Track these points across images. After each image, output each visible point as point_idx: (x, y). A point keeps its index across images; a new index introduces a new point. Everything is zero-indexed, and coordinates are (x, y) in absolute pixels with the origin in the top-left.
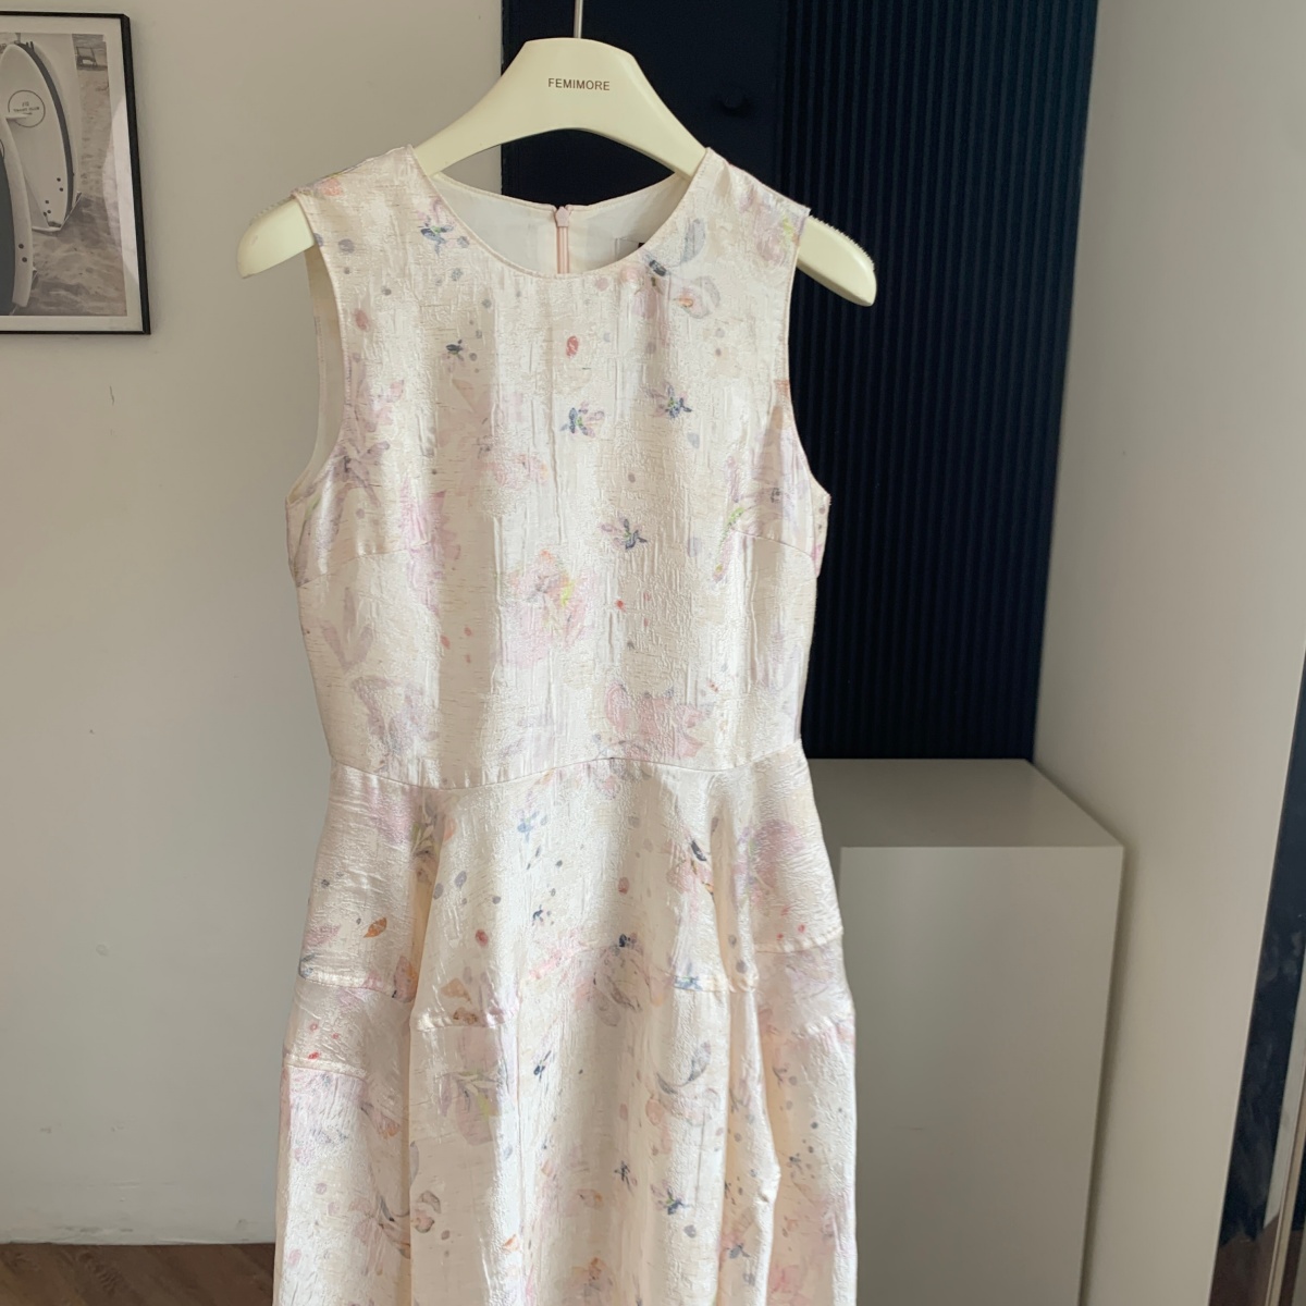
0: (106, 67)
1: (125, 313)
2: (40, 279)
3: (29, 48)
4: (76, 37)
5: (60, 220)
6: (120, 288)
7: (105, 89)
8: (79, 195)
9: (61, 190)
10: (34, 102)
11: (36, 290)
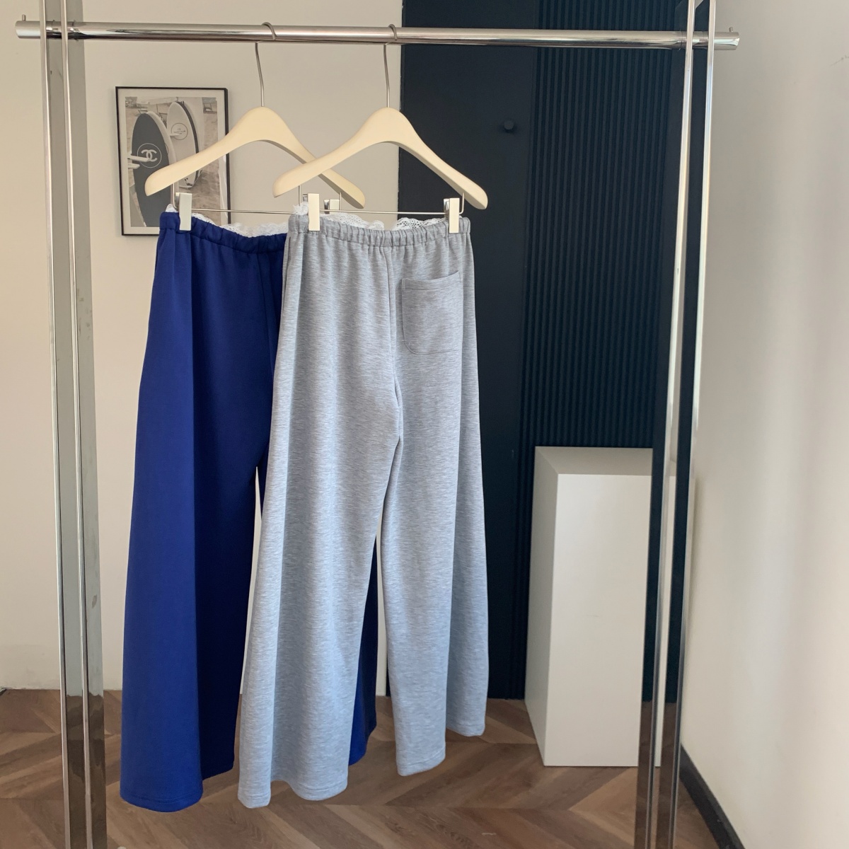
0: (216, 112)
3: (182, 104)
4: (203, 99)
5: (192, 183)
7: (216, 122)
8: (201, 171)
10: (183, 128)
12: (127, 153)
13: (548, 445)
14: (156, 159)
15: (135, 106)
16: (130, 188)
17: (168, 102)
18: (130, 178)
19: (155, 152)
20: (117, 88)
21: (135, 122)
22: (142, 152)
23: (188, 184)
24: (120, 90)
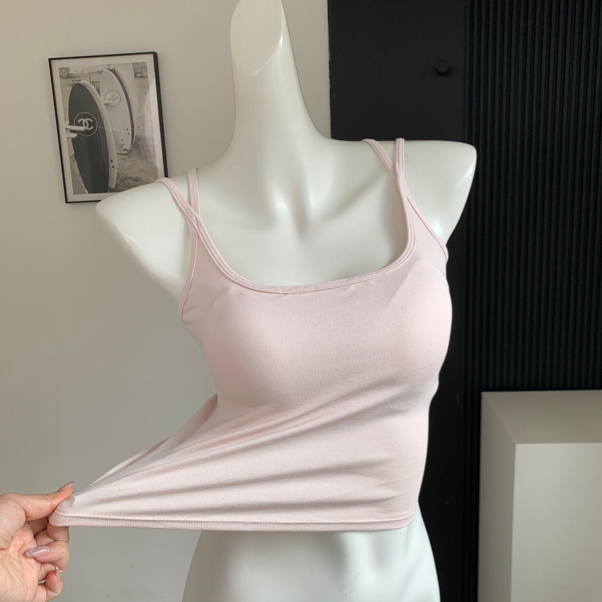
0: (147, 76)
2: (120, 175)
3: (113, 71)
4: (133, 63)
5: (129, 148)
7: (147, 87)
8: (136, 136)
9: (129, 134)
11: (119, 181)
12: (64, 124)
13: (494, 389)
14: (92, 127)
15: (69, 77)
16: (70, 157)
17: (100, 70)
18: (69, 147)
19: (91, 121)
20: (50, 60)
21: (70, 91)
22: (79, 121)
23: (125, 150)
24: (52, 61)
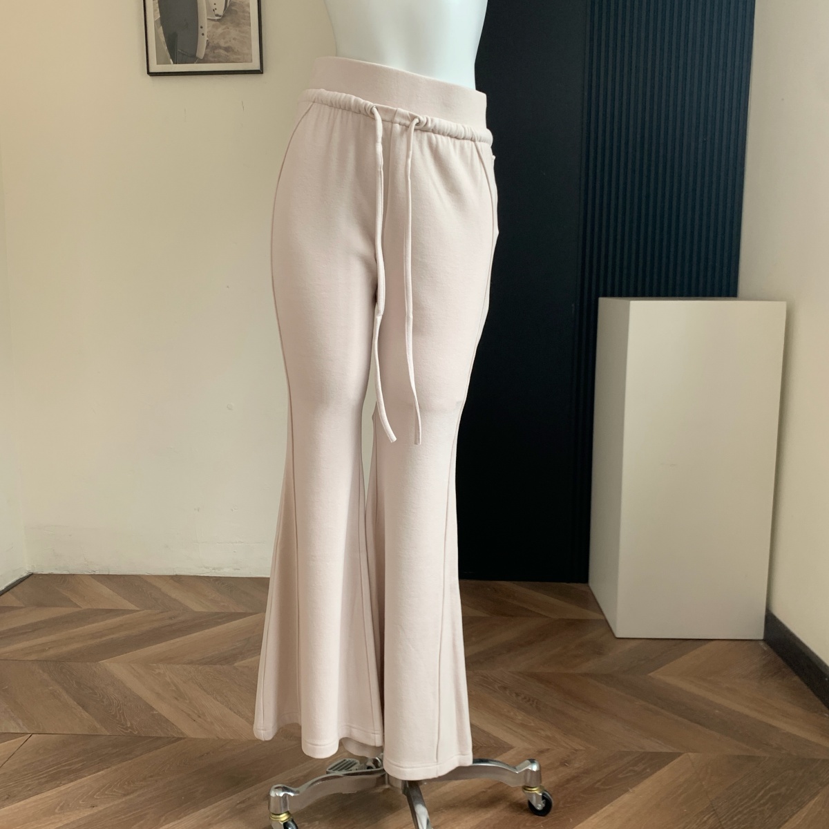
1: (251, 61)
2: (210, 44)
6: (250, 47)
8: (231, 1)
11: (208, 50)
13: (613, 295)
16: (155, 22)
18: (155, 11)
